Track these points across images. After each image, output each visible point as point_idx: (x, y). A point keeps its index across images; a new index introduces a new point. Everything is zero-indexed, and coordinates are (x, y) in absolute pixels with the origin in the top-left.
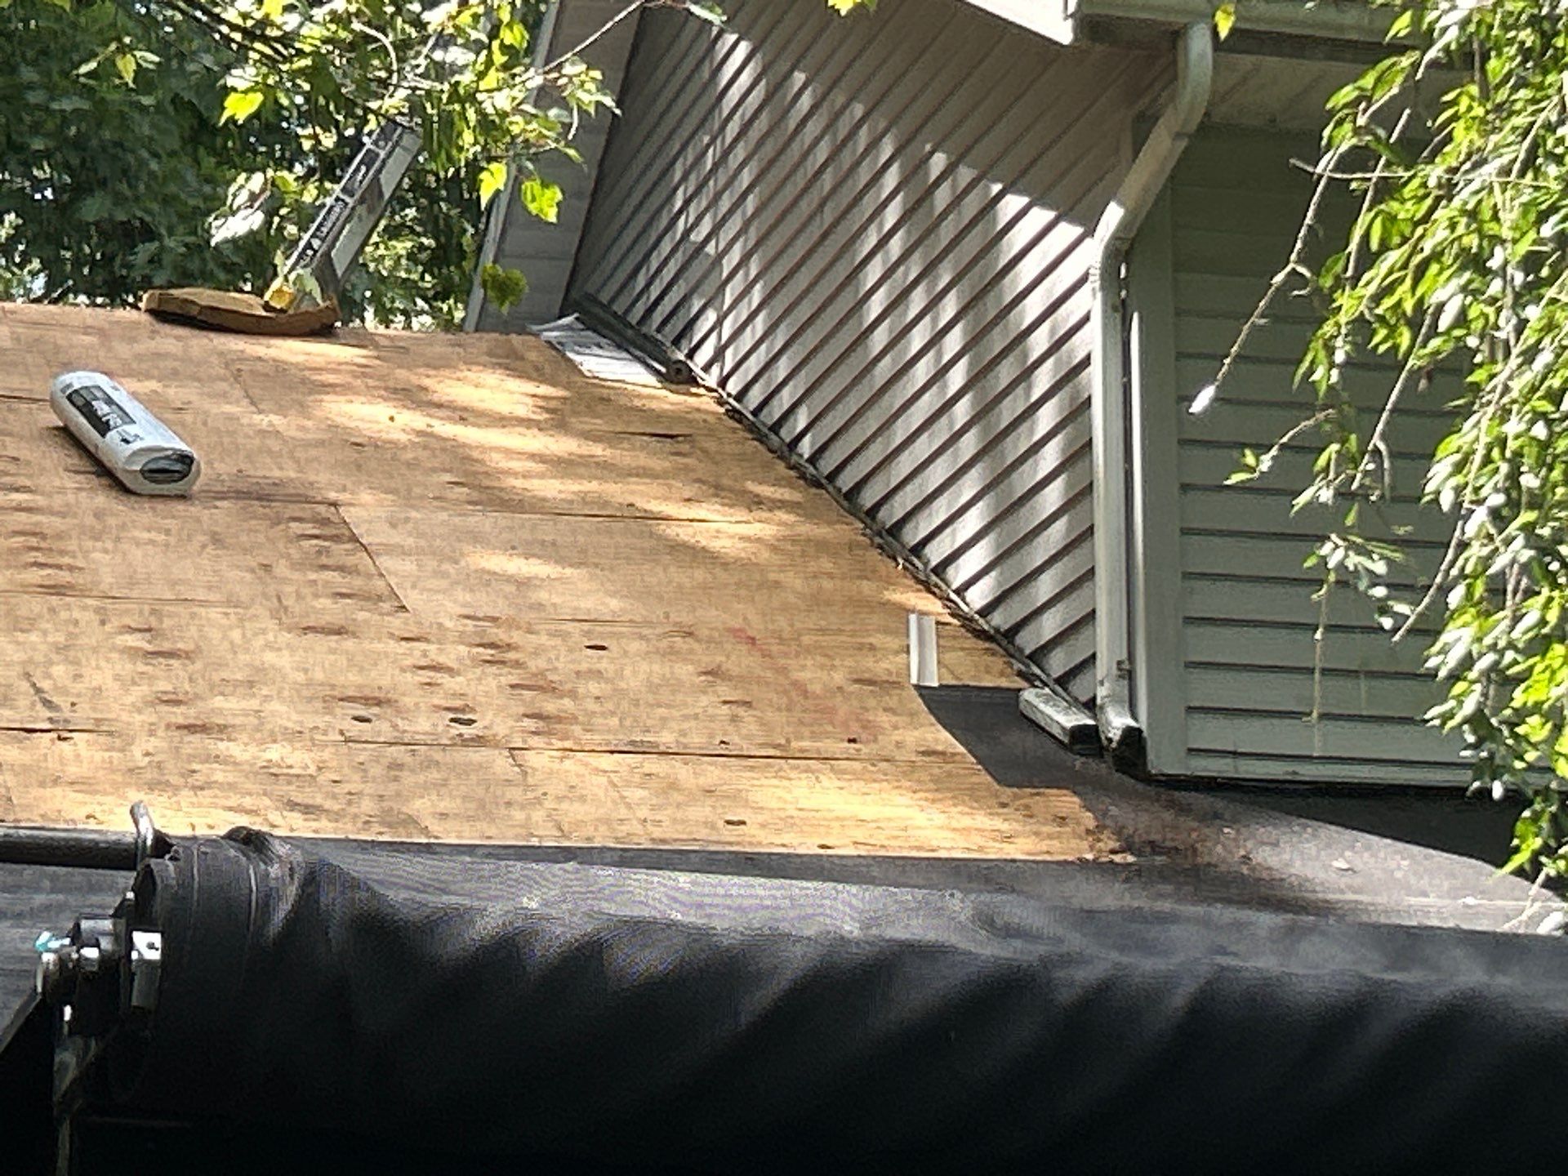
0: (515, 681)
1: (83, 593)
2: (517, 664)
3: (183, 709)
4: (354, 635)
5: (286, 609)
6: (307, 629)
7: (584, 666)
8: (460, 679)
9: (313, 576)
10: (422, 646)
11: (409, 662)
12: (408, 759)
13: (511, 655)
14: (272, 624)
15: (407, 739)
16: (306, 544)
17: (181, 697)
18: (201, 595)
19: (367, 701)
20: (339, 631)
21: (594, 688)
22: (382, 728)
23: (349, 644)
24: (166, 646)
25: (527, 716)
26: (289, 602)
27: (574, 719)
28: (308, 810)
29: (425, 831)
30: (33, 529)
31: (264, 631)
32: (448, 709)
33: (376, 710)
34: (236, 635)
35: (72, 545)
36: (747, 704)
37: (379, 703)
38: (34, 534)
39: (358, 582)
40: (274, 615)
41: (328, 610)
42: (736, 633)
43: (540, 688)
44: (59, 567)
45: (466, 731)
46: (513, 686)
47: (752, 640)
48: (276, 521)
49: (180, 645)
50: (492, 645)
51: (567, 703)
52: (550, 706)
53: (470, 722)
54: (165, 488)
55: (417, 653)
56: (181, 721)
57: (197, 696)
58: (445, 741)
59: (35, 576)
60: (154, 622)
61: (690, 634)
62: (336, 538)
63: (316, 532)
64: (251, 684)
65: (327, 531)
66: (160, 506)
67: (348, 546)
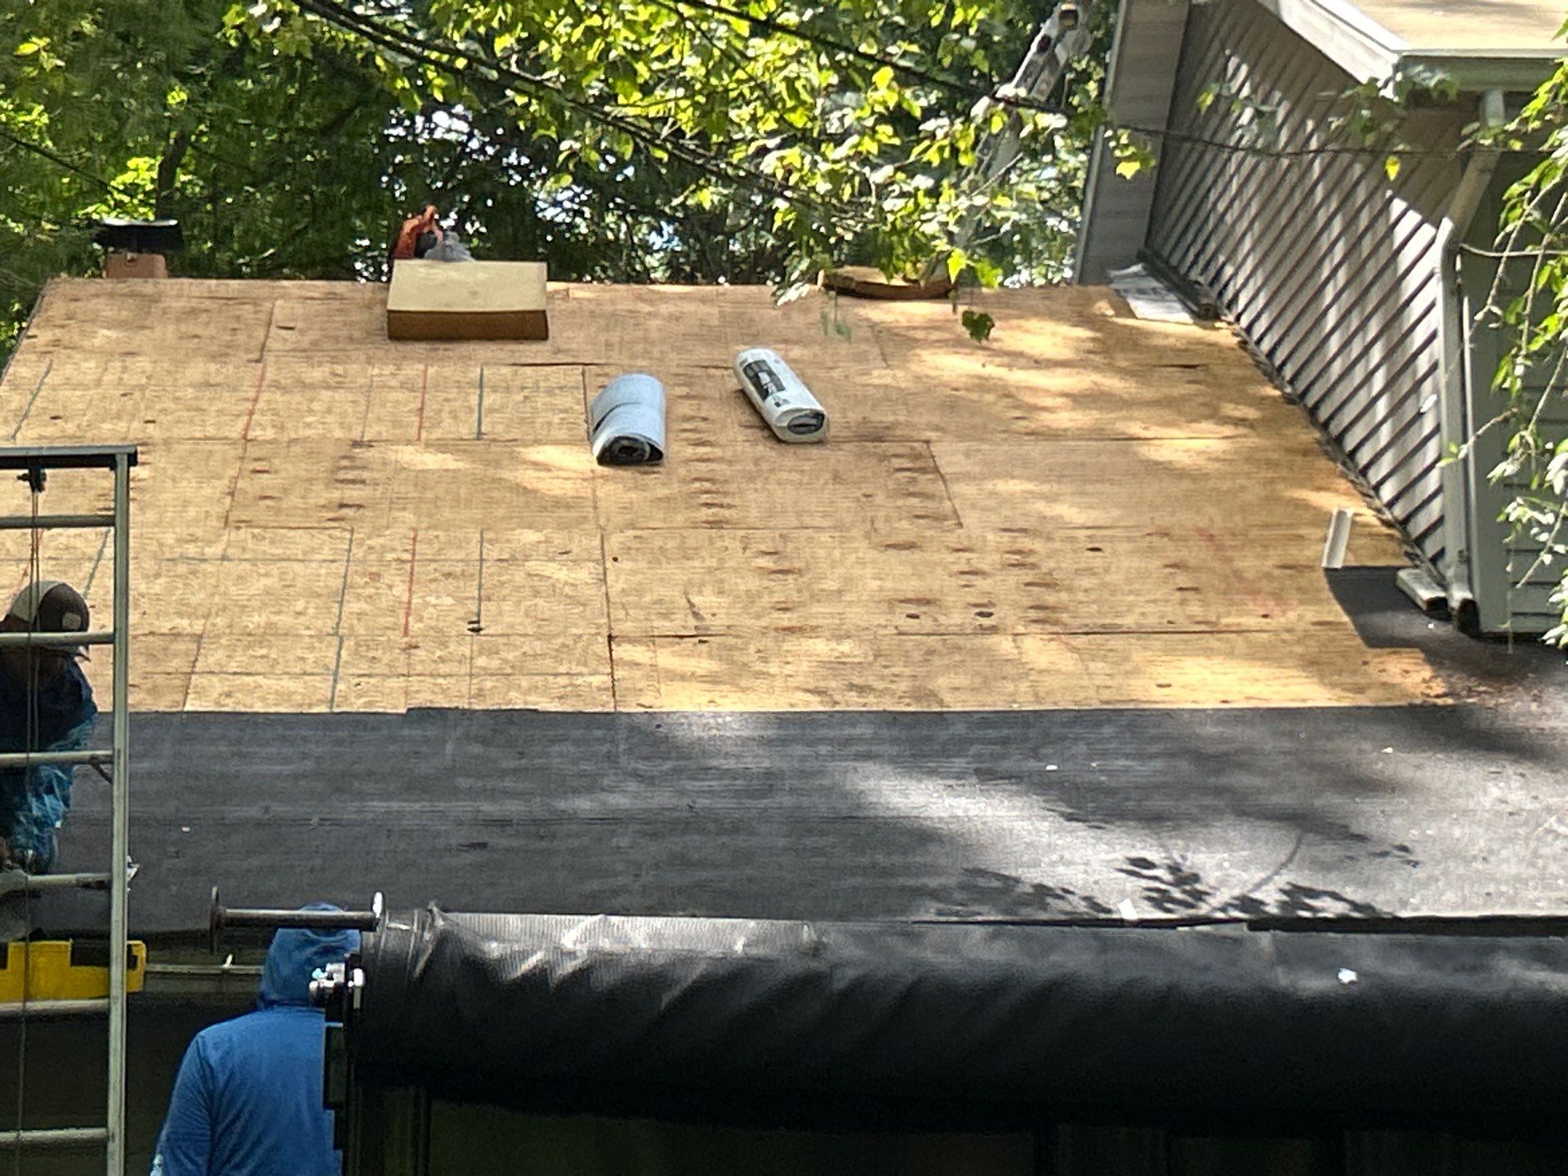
0: (1029, 579)
1: (735, 525)
2: (1033, 566)
3: (788, 615)
4: (920, 548)
5: (875, 530)
6: (888, 546)
7: (1083, 565)
8: (989, 581)
9: (900, 503)
10: (967, 555)
11: (955, 568)
12: (939, 646)
13: (1031, 560)
14: (865, 544)
15: (942, 630)
16: (899, 475)
17: (789, 605)
18: (818, 521)
19: (919, 601)
20: (911, 546)
21: (1086, 582)
22: (926, 623)
23: (917, 556)
24: (786, 565)
25: (1032, 607)
26: (879, 525)
27: (1065, 609)
28: (862, 690)
29: (941, 703)
30: (707, 476)
31: (856, 550)
32: (976, 605)
33: (924, 609)
34: (837, 554)
35: (732, 487)
36: (1195, 589)
37: (928, 602)
38: (707, 480)
39: (931, 505)
40: (867, 536)
41: (906, 530)
42: (1200, 532)
43: (1047, 585)
44: (721, 506)
45: (986, 622)
46: (1027, 584)
47: (1211, 537)
48: (883, 458)
49: (797, 565)
50: (1019, 552)
51: (1064, 596)
52: (1050, 598)
53: (990, 615)
54: (805, 438)
55: (963, 561)
56: (786, 624)
57: (802, 604)
58: (969, 631)
59: (705, 514)
60: (780, 546)
61: (1166, 535)
62: (923, 471)
63: (909, 465)
64: (840, 592)
65: (919, 464)
66: (801, 451)
67: (930, 476)
